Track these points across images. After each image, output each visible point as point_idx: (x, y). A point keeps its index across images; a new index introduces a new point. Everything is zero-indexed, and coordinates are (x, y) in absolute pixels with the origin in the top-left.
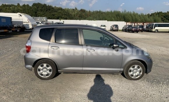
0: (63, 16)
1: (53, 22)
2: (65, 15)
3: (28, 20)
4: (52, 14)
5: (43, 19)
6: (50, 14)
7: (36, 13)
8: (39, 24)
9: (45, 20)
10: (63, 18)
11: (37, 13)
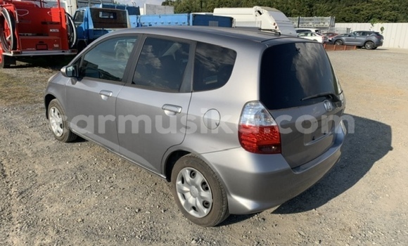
0: (387, 13)
1: (348, 29)
2: (394, 9)
3: (274, 24)
4: (353, 7)
5: (324, 23)
6: (347, 8)
7: (311, 6)
8: (309, 35)
9: (327, 24)
10: (385, 19)
11: (314, 8)
